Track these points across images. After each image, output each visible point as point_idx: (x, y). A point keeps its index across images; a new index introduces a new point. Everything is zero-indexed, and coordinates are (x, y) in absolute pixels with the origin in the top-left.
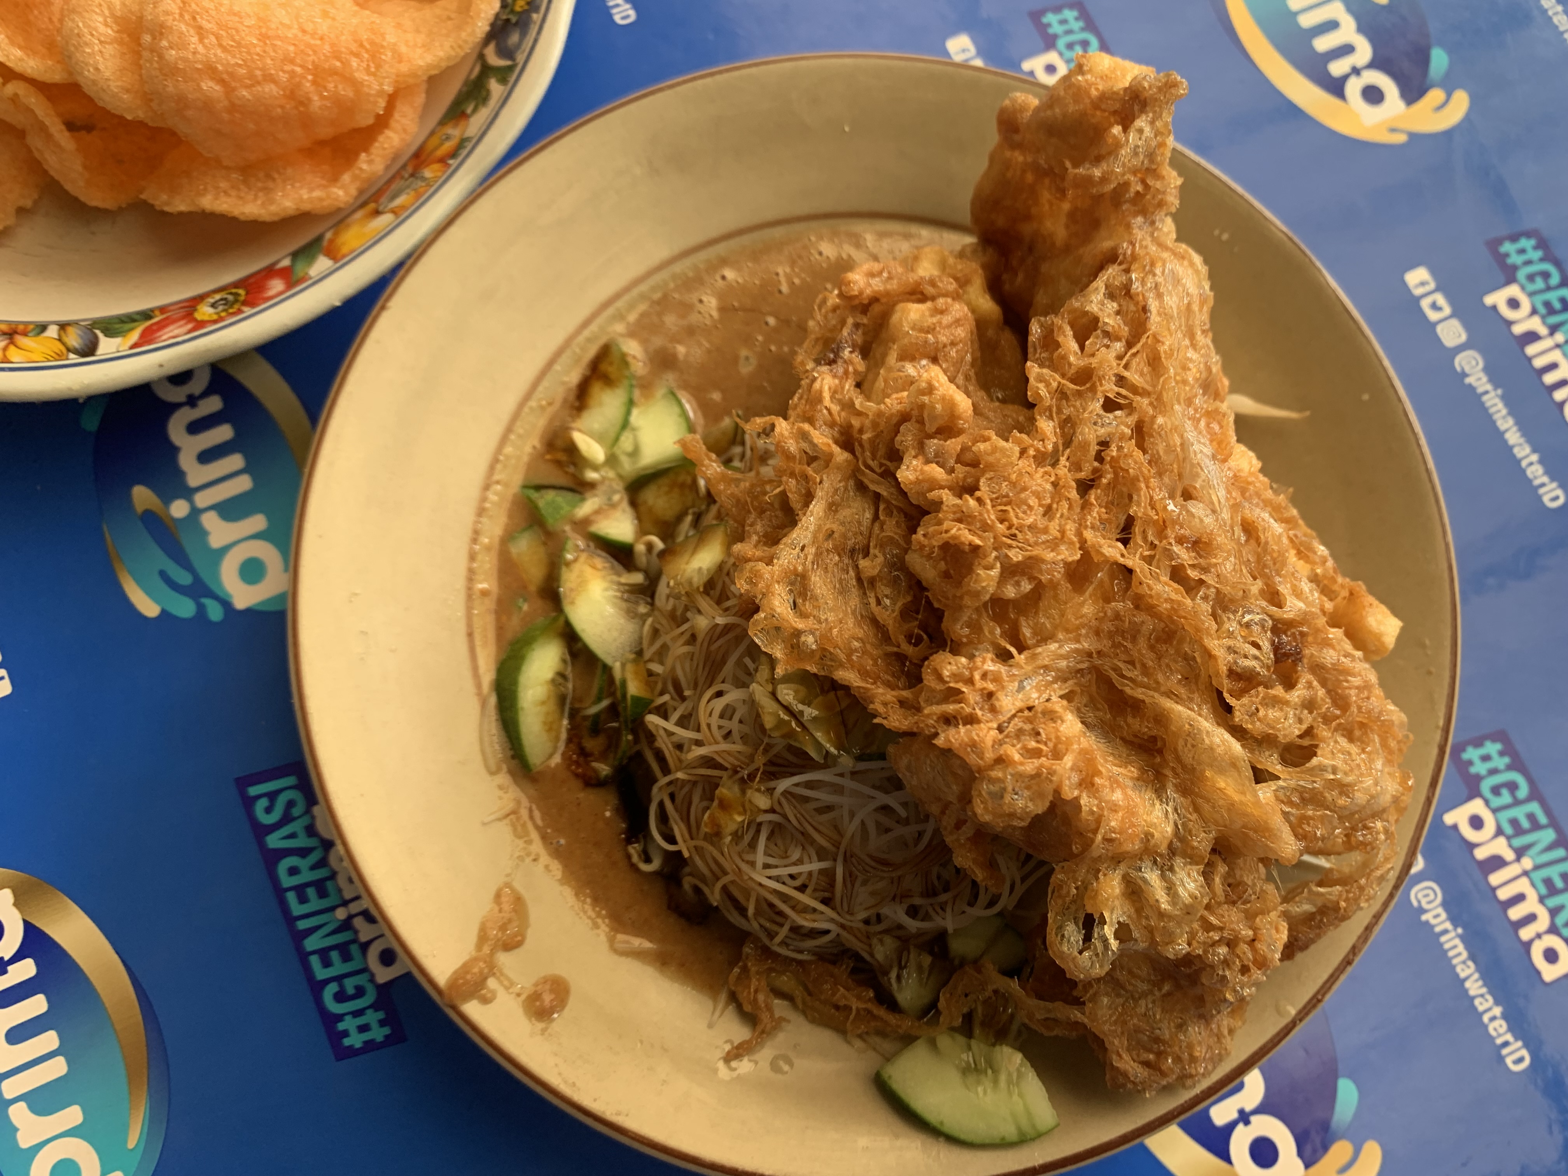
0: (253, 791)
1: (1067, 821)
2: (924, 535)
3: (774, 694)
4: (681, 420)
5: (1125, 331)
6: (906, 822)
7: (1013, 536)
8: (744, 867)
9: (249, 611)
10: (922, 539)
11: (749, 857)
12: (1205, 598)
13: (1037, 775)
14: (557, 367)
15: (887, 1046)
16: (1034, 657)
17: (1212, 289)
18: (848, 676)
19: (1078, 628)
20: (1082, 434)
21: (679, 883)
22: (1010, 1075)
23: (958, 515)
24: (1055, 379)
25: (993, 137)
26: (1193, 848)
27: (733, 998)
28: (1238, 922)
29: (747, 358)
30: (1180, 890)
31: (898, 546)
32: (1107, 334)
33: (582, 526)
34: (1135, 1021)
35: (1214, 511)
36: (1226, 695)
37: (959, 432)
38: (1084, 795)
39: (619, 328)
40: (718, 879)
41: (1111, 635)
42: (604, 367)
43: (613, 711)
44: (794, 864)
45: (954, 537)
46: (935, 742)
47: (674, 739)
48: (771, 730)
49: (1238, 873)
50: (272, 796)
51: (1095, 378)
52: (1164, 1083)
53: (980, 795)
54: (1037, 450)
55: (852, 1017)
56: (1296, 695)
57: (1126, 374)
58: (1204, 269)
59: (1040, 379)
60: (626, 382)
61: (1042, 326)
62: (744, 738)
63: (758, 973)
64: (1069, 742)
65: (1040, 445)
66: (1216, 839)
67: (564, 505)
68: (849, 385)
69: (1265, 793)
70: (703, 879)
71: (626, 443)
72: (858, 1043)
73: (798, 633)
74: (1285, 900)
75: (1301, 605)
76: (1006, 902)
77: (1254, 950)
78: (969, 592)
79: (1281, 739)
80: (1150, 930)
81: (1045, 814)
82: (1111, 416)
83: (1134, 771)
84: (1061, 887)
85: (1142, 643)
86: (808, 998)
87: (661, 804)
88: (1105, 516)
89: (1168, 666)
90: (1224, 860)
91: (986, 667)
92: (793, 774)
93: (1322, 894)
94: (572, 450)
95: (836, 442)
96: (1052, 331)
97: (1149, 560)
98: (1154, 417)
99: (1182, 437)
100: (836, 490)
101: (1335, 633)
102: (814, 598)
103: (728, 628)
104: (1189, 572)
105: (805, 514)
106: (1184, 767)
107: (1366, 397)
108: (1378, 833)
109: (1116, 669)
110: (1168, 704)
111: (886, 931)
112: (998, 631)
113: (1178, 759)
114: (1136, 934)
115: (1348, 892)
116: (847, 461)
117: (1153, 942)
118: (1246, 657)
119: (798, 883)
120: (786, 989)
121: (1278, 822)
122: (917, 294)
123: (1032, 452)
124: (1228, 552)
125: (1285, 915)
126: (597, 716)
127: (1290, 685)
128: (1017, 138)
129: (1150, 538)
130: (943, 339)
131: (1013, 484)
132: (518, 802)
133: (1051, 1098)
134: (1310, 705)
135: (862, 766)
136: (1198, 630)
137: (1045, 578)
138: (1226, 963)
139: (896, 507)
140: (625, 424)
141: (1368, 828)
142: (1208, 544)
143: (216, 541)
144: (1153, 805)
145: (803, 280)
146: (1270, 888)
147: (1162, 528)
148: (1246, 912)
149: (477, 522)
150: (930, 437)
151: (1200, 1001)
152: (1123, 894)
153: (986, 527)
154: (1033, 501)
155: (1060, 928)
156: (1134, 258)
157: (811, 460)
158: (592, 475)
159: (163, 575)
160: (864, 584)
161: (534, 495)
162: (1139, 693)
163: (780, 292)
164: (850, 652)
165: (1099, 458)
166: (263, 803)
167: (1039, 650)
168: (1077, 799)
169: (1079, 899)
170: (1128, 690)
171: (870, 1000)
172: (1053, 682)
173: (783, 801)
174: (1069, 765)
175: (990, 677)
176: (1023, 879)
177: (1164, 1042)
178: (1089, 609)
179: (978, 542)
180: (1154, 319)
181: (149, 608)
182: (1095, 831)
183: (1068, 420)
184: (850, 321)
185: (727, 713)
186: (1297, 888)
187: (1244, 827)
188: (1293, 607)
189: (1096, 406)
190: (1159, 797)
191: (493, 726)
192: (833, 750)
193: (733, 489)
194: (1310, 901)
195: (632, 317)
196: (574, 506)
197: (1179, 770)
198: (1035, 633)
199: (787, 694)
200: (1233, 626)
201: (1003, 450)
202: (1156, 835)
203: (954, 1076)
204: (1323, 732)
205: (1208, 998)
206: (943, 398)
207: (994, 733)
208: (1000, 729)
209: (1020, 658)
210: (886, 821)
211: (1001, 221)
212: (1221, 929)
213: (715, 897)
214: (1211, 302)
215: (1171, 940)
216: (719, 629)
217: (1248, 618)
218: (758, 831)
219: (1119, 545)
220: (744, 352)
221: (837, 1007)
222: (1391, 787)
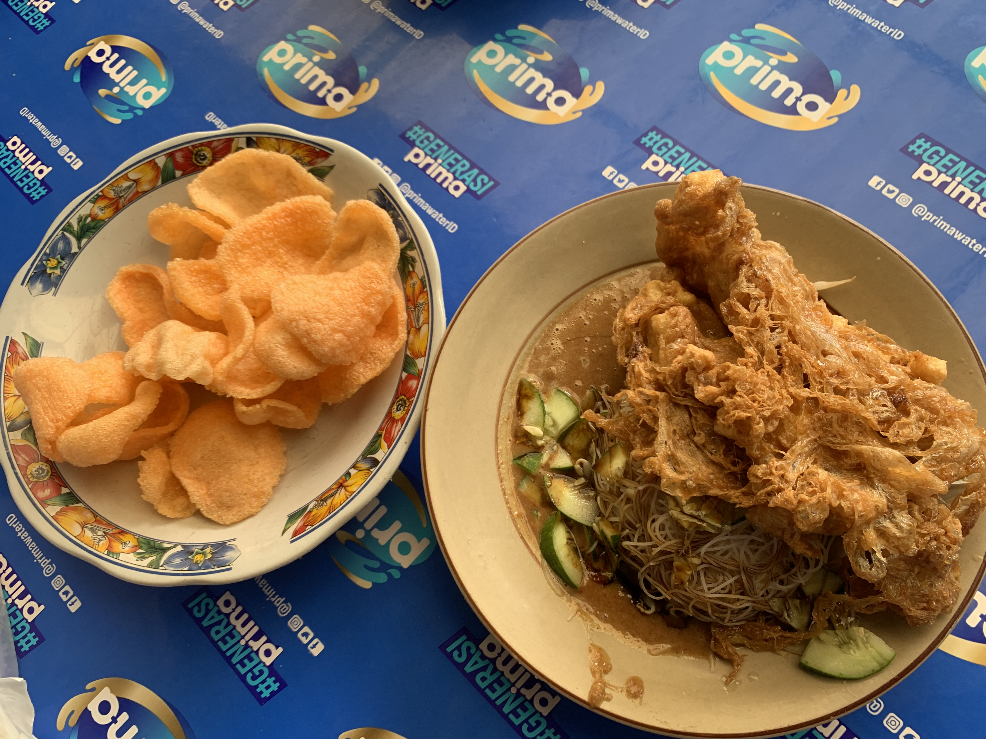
0: (449, 649)
1: (839, 515)
2: (723, 420)
3: (682, 512)
4: (569, 401)
5: (763, 294)
6: (763, 544)
7: (762, 406)
8: (700, 593)
9: (411, 567)
10: (723, 422)
11: (699, 588)
12: (853, 395)
13: (819, 501)
14: (504, 402)
15: (797, 649)
16: (793, 451)
17: (790, 255)
18: (715, 492)
19: (805, 431)
20: (767, 347)
21: (668, 613)
22: (862, 639)
23: (734, 406)
24: (744, 329)
25: (656, 222)
26: (899, 504)
27: (716, 655)
28: (935, 528)
29: (584, 360)
30: (902, 525)
31: (708, 425)
32: (756, 299)
33: (546, 467)
34: (909, 591)
35: (839, 356)
36: (881, 433)
37: (713, 367)
38: (842, 502)
39: (524, 372)
40: (688, 604)
41: (821, 428)
42: (523, 392)
43: (601, 546)
44: (722, 583)
45: (738, 417)
46: (769, 506)
47: (639, 548)
48: (689, 527)
49: (924, 505)
50: (459, 648)
51: (761, 321)
52: (936, 614)
53: (798, 520)
54: (752, 362)
55: (775, 642)
56: (913, 418)
57: (773, 313)
58: (782, 248)
59: (738, 331)
60: (536, 395)
61: (725, 306)
62: (674, 536)
63: (723, 639)
64: (825, 482)
65: (752, 360)
66: (907, 496)
67: (534, 461)
68: (648, 362)
69: (919, 467)
70: (681, 606)
71: (549, 422)
72: (783, 653)
73: (684, 482)
74: (952, 508)
75: (896, 378)
76: (823, 559)
77: (949, 537)
78: (754, 437)
79: (914, 440)
80: (897, 547)
81: (829, 516)
82: (775, 333)
83: (858, 482)
84: (849, 545)
85: (836, 426)
86: (751, 642)
87: (645, 581)
88: (794, 379)
89: (851, 430)
90: (915, 503)
91: (775, 465)
92: (705, 543)
93: (967, 499)
94: (527, 435)
95: (656, 390)
96: (731, 307)
97: (821, 390)
98: (794, 327)
99: (810, 331)
100: (667, 411)
101: (917, 382)
102: (683, 464)
103: (645, 490)
104: (841, 387)
105: (658, 427)
106: (878, 471)
107: (879, 258)
108: (980, 462)
109: (829, 441)
110: (859, 447)
111: (773, 596)
112: (772, 446)
113: (875, 469)
114: (891, 552)
115: (979, 493)
116: (665, 396)
117: (901, 552)
118: (882, 413)
119: (726, 591)
120: (738, 641)
121: (931, 477)
122: (660, 310)
123: (750, 365)
124: (854, 371)
125: (956, 515)
126: (594, 551)
127: (907, 414)
128: (669, 220)
129: (818, 380)
130: (683, 327)
131: (750, 383)
132: (578, 604)
133: (886, 643)
134: (921, 419)
135: (735, 527)
136: (857, 411)
137: (782, 416)
138: (938, 548)
139: (699, 408)
140: (544, 413)
141: (975, 461)
142: (844, 371)
143: (382, 542)
144: (873, 492)
145: (593, 315)
146: (942, 507)
147: (821, 374)
148: (936, 521)
149: (501, 486)
150: (700, 373)
151: (935, 570)
152: (878, 536)
153: (749, 407)
154: (763, 388)
155: (857, 562)
156: (752, 260)
157: (648, 402)
158: (540, 443)
159: (366, 567)
160: (700, 448)
161: (520, 462)
162: (844, 448)
163: (585, 324)
164: (711, 481)
165: (779, 354)
166: (456, 653)
167: (794, 447)
168: (840, 504)
169: (859, 547)
170: (838, 448)
171: (780, 631)
172: (806, 459)
173: (706, 557)
174: (830, 492)
175: (779, 468)
176: (826, 547)
177: (927, 596)
178: (806, 421)
179: (749, 415)
180: (772, 282)
181: (366, 585)
182: (854, 515)
183: (758, 343)
184: (634, 333)
185: (662, 527)
186: (955, 500)
187: (917, 485)
188: (893, 380)
189: (768, 332)
190: (874, 488)
191: (551, 575)
192: (720, 526)
193: (616, 427)
194: (965, 505)
195: (526, 365)
196: (539, 459)
197: (876, 472)
198: (788, 441)
199: (688, 509)
200: (871, 402)
201: (739, 370)
202: (880, 505)
203: (836, 650)
204: (932, 428)
205: (938, 567)
206: (700, 357)
207: (792, 491)
208: (794, 489)
209: (787, 454)
210: (755, 547)
211: (675, 256)
212: (929, 534)
213: (690, 612)
214: (792, 261)
215: (908, 548)
216: (641, 493)
217: (875, 395)
218: (699, 575)
219: (807, 389)
220: (582, 358)
221: (766, 640)
222: (976, 438)
